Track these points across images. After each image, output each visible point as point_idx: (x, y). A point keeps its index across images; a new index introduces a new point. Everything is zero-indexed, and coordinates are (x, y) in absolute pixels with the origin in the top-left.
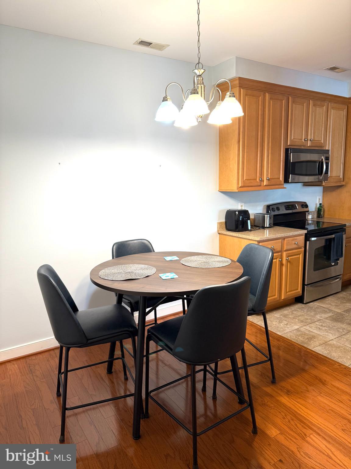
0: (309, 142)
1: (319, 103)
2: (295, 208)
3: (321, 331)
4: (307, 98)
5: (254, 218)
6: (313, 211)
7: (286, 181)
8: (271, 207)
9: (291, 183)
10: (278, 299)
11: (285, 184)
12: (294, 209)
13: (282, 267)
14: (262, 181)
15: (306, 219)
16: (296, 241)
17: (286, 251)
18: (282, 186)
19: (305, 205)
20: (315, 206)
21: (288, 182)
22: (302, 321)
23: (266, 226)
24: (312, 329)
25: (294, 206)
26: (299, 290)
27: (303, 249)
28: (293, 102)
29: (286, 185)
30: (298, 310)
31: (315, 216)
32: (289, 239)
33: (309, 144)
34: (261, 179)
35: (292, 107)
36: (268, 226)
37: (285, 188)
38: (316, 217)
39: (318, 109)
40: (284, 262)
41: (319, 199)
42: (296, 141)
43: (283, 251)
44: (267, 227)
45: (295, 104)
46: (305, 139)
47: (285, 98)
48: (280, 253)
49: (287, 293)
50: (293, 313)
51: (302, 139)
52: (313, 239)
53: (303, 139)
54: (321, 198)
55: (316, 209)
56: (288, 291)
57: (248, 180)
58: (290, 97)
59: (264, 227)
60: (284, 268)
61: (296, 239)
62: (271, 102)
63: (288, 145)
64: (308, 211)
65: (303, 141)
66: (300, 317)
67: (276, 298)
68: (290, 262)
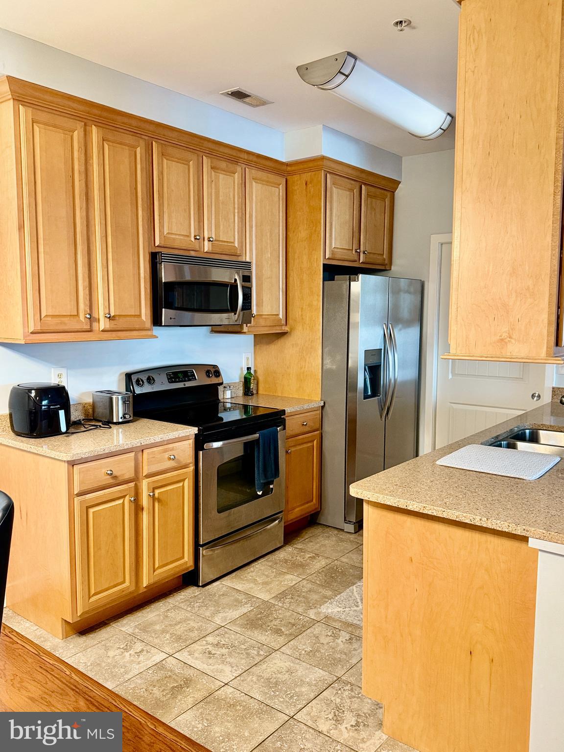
0: (206, 242)
1: (223, 165)
2: (192, 377)
3: (211, 661)
4: (196, 152)
5: (93, 402)
6: (235, 383)
7: (157, 321)
8: (134, 378)
9: (164, 326)
10: (133, 588)
11: (155, 328)
12: (190, 380)
13: (141, 513)
14: (92, 319)
15: (219, 400)
16: (171, 453)
17: (148, 476)
18: (149, 333)
19: (214, 371)
20: (239, 372)
21: (161, 325)
22: (179, 638)
23: (115, 421)
24: (193, 658)
25: (189, 374)
26: (186, 559)
27: (192, 468)
28: (163, 155)
29: (157, 331)
30: (182, 605)
31: (240, 392)
32: (155, 449)
33: (207, 246)
34: (88, 316)
35: (161, 164)
36: (120, 420)
37: (156, 337)
38: (241, 395)
39: (221, 176)
40: (145, 501)
41: (248, 359)
42: (174, 239)
43: (141, 476)
44: (118, 423)
45: (167, 160)
46: (195, 236)
47: (142, 143)
48: (132, 484)
49: (154, 571)
50: (167, 616)
51: (189, 236)
52: (216, 445)
53: (193, 235)
54: (251, 355)
55: (240, 378)
56: (157, 566)
57: (53, 316)
58: (154, 143)
59: (109, 422)
60: (145, 517)
61: (172, 449)
62: (106, 146)
63: (156, 245)
64: (222, 384)
65: (193, 239)
66: (177, 627)
67: (128, 588)
68: (159, 500)
